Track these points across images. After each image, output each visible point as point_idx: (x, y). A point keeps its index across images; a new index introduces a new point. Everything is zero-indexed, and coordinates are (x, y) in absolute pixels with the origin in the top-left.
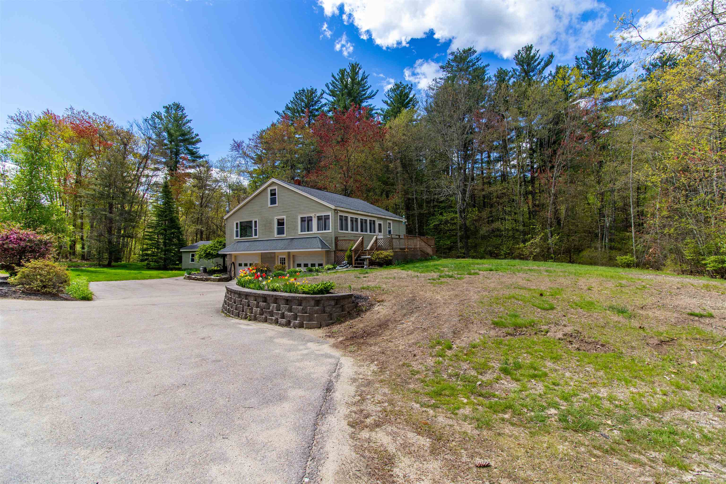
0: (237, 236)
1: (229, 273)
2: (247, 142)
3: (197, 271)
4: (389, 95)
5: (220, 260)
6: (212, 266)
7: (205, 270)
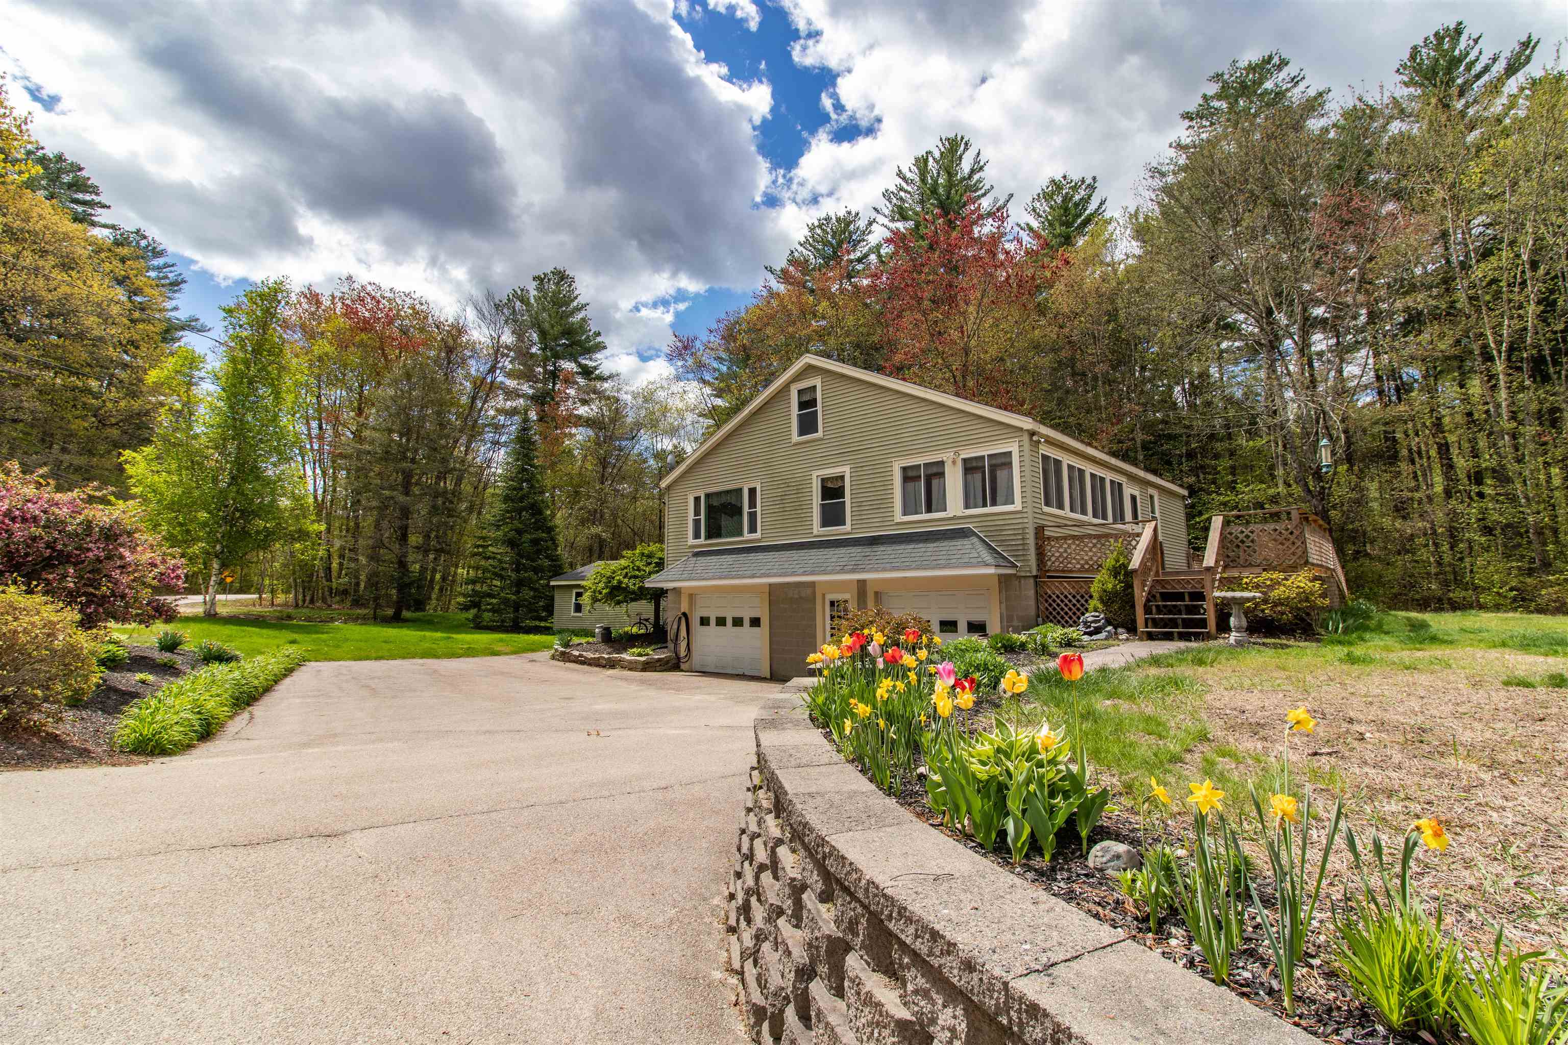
0: (697, 536)
1: (671, 645)
2: (704, 336)
3: (586, 636)
4: (1034, 210)
5: (645, 608)
6: (623, 624)
7: (607, 637)
